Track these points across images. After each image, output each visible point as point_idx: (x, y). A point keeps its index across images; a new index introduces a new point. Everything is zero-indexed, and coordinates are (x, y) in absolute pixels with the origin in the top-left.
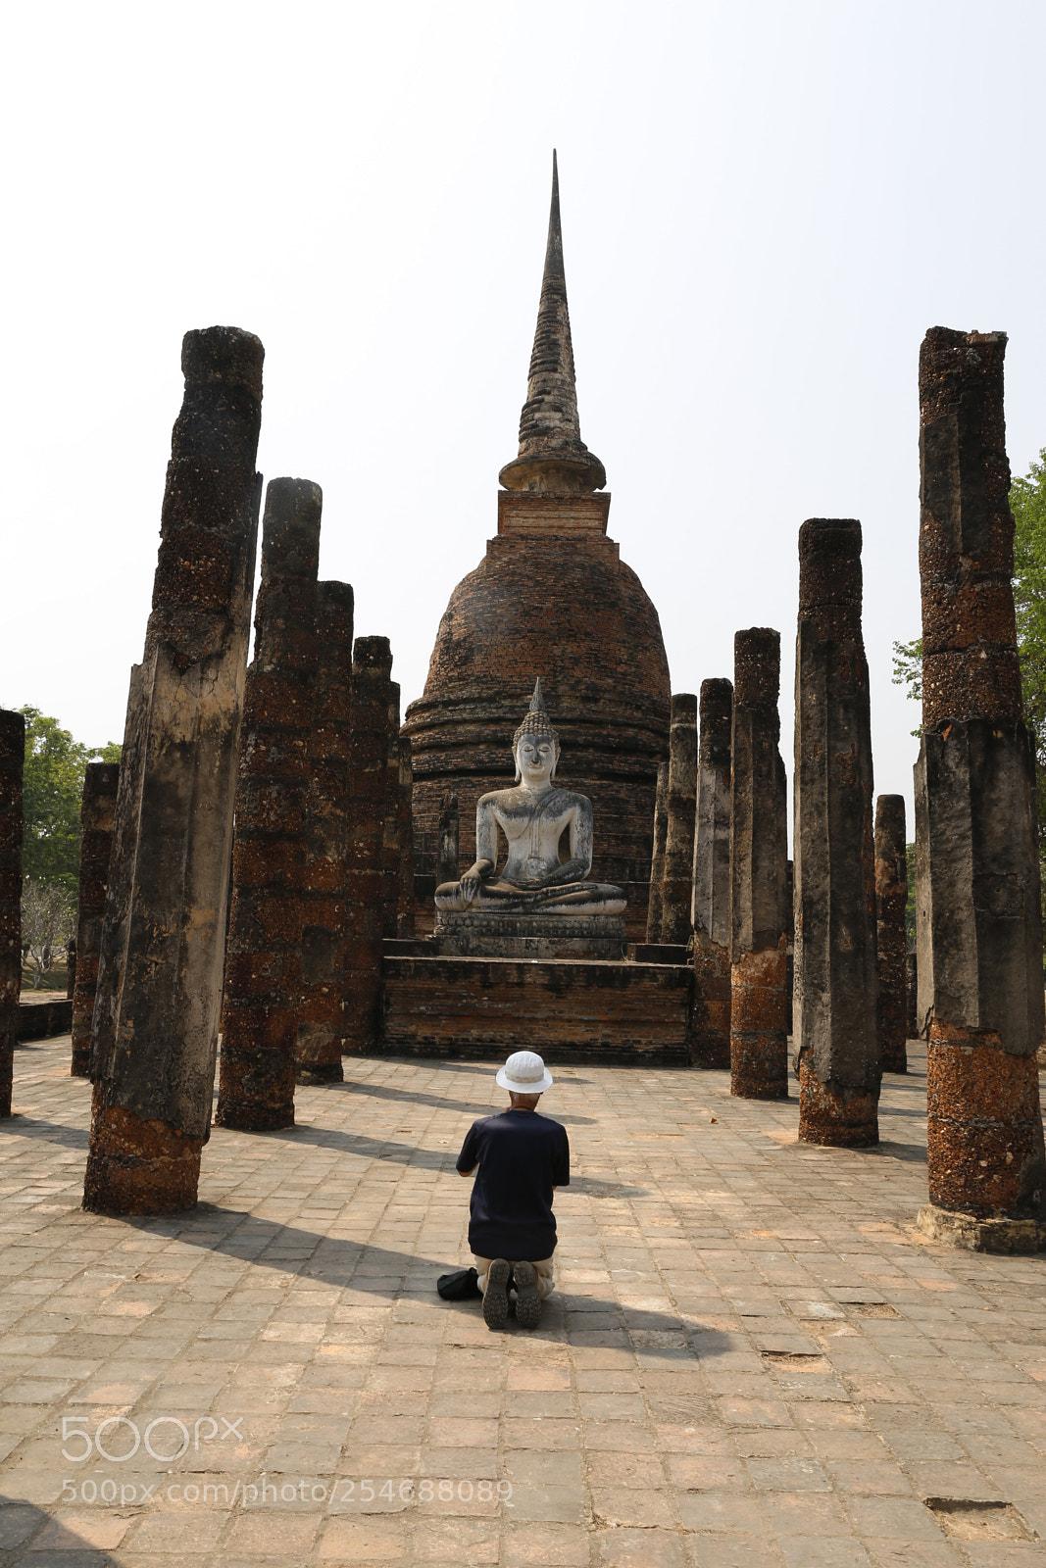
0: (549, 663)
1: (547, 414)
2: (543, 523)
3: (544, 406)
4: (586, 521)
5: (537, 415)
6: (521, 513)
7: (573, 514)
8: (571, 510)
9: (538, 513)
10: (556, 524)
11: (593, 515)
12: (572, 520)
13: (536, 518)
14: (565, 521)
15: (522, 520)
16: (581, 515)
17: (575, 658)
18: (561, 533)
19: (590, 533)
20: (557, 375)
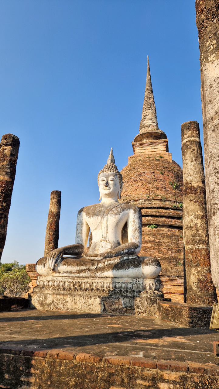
0: (148, 189)
1: (147, 121)
3: (147, 119)
4: (160, 149)
5: (144, 122)
6: (140, 149)
8: (155, 146)
9: (145, 148)
11: (163, 147)
12: (156, 149)
14: (153, 150)
17: (157, 188)
18: (152, 153)
19: (162, 152)
20: (150, 111)
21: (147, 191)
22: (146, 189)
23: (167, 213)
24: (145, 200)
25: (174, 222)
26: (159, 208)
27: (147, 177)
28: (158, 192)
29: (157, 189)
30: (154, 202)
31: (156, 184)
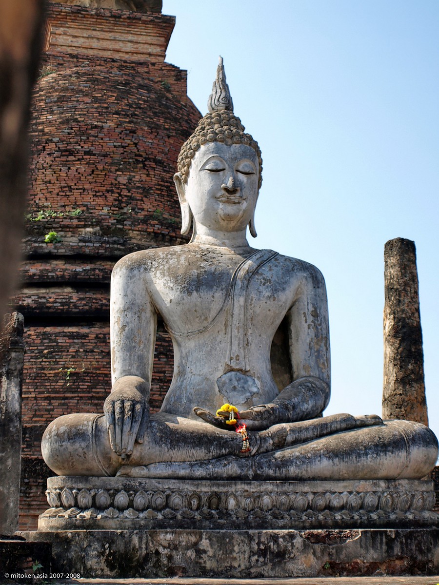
2: (95, 44)
4: (146, 46)
6: (70, 31)
7: (130, 37)
8: (129, 32)
9: (90, 33)
10: (110, 47)
11: (155, 40)
12: (130, 44)
13: (88, 38)
14: (121, 44)
15: (70, 39)
16: (141, 39)
21: (111, 198)
22: (108, 191)
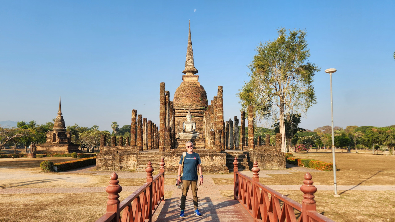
0: (190, 101)
1: (189, 63)
2: (189, 80)
3: (189, 62)
5: (188, 63)
14: (192, 79)
15: (186, 79)
16: (195, 78)
18: (192, 81)
19: (196, 81)
20: (191, 57)
23: (198, 111)
24: (190, 106)
25: (200, 115)
26: (195, 109)
27: (190, 95)
28: (194, 102)
29: (194, 101)
30: (193, 107)
31: (194, 99)
